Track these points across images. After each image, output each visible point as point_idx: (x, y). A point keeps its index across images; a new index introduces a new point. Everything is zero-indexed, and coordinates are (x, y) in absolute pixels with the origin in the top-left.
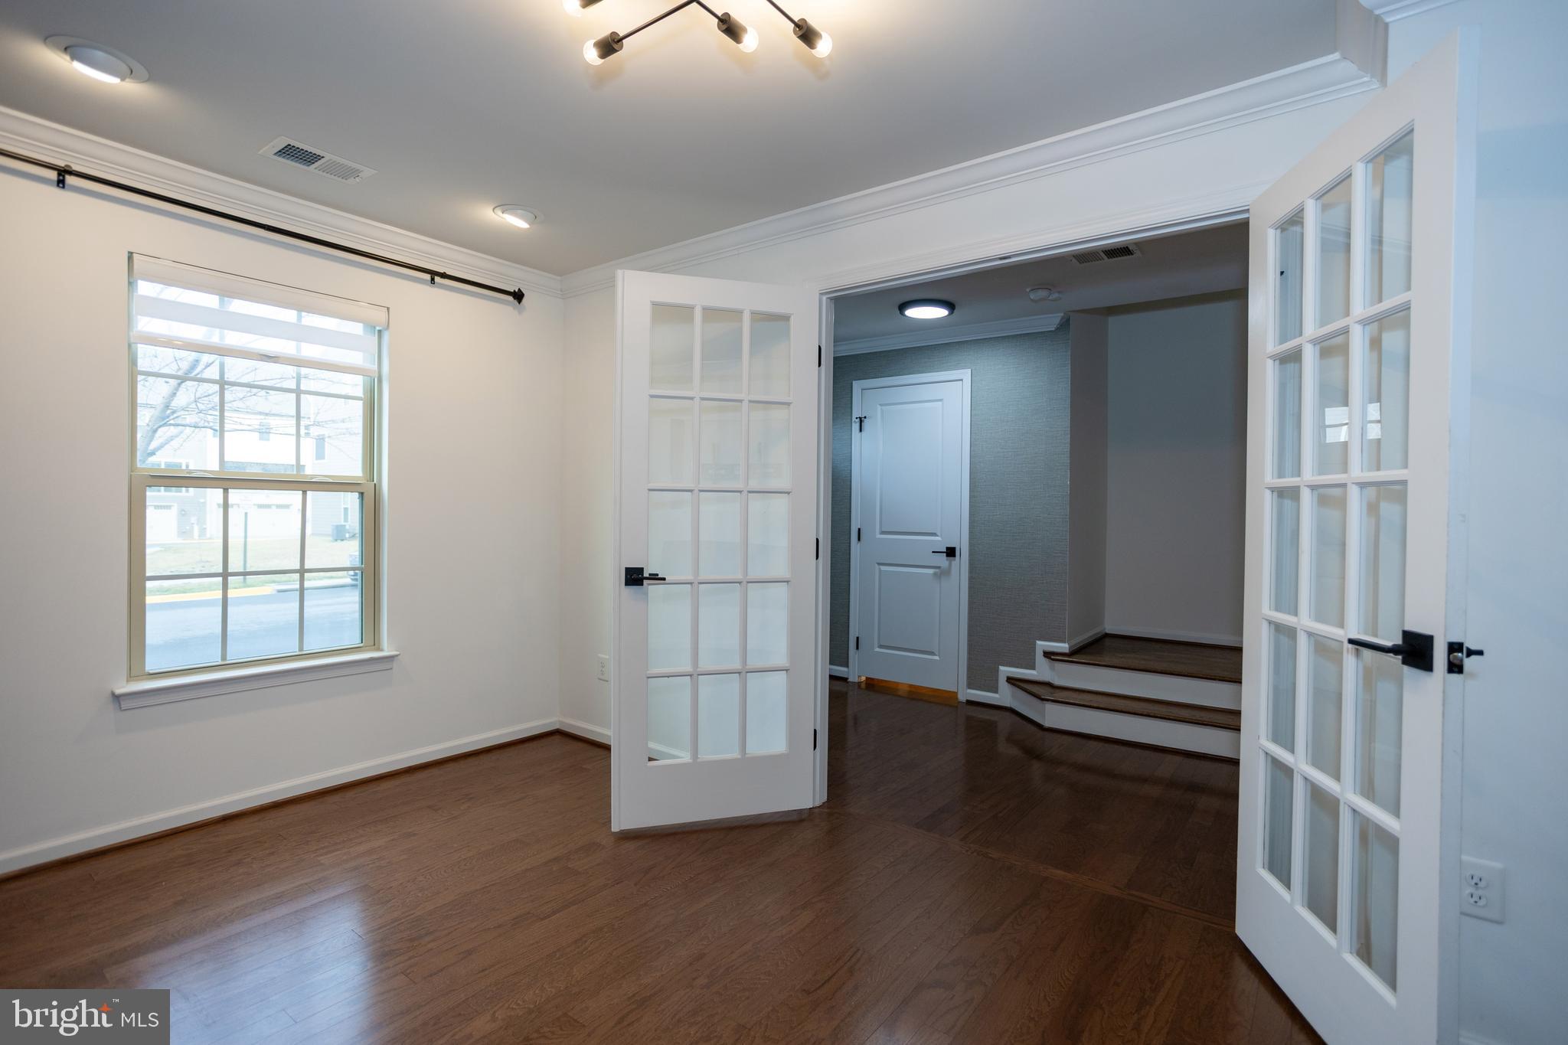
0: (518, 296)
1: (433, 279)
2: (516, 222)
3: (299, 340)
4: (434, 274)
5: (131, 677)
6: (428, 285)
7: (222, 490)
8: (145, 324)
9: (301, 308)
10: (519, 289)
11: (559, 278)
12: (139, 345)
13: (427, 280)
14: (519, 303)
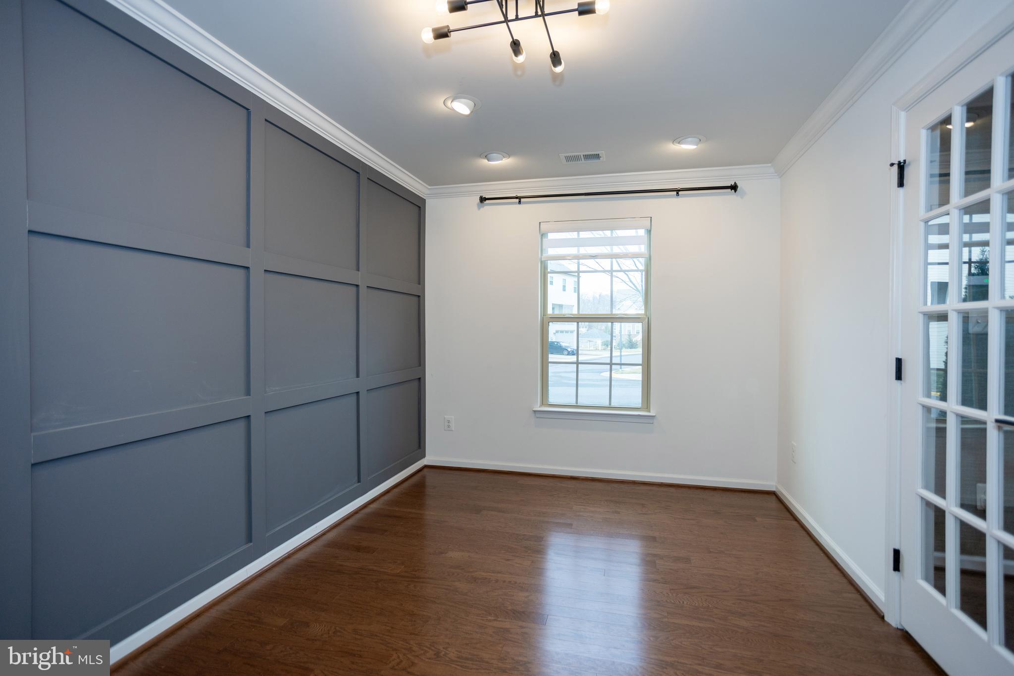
0: (734, 188)
1: (677, 193)
2: (688, 147)
3: (611, 245)
4: (678, 191)
5: (542, 404)
6: (675, 197)
7: (576, 323)
8: (551, 252)
9: (612, 229)
10: (735, 183)
11: (770, 165)
12: (549, 261)
13: (674, 195)
14: (735, 192)
